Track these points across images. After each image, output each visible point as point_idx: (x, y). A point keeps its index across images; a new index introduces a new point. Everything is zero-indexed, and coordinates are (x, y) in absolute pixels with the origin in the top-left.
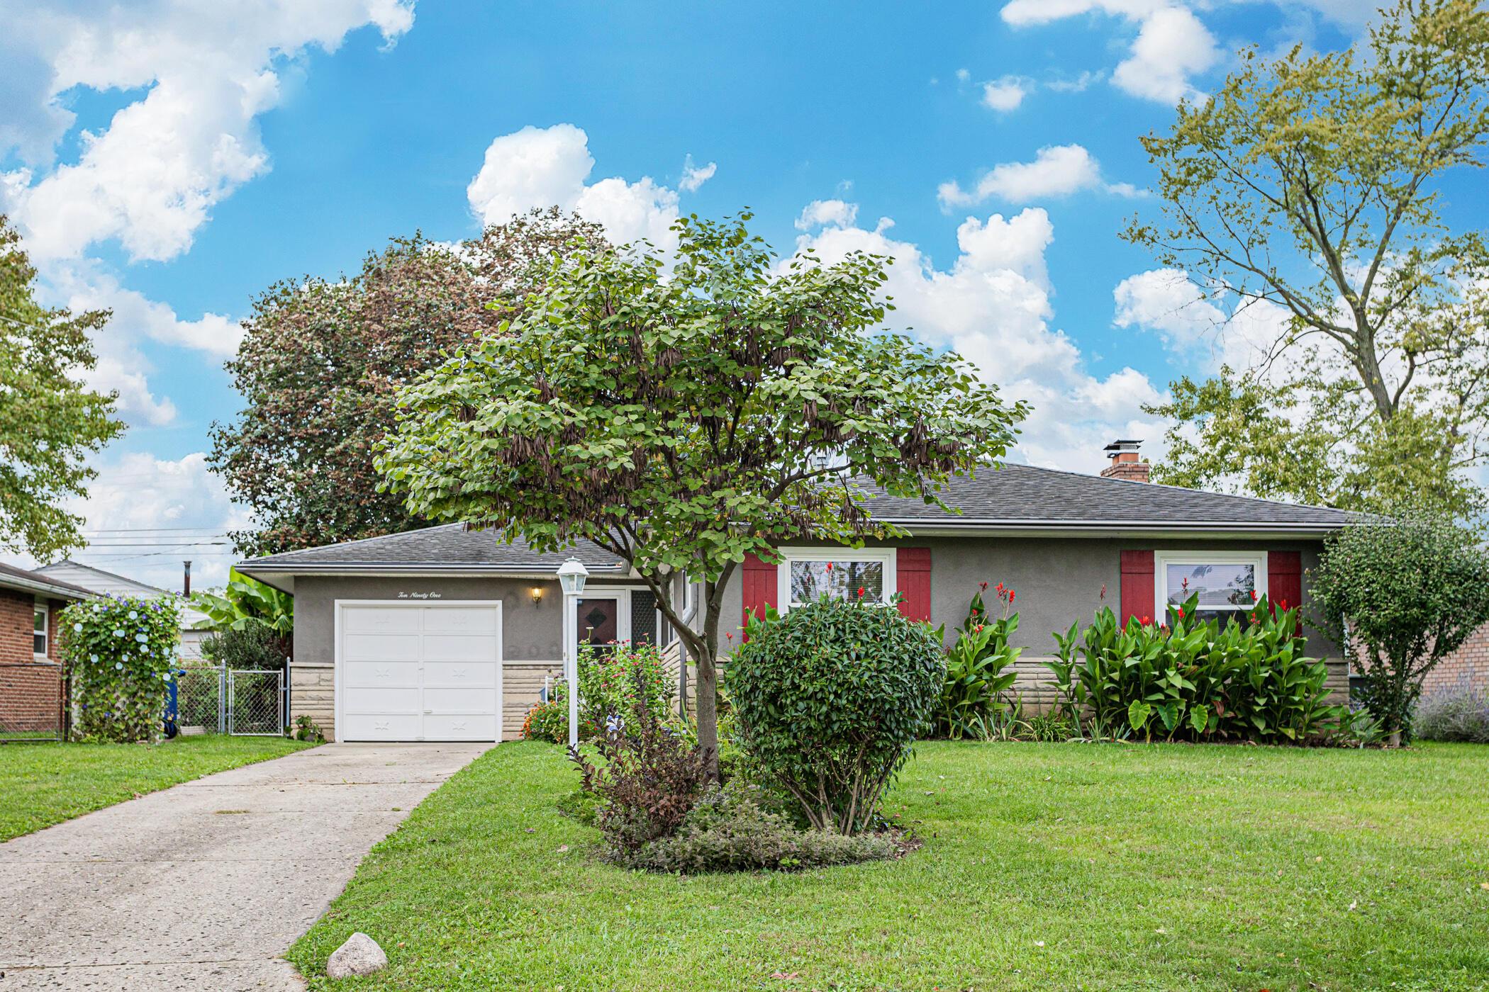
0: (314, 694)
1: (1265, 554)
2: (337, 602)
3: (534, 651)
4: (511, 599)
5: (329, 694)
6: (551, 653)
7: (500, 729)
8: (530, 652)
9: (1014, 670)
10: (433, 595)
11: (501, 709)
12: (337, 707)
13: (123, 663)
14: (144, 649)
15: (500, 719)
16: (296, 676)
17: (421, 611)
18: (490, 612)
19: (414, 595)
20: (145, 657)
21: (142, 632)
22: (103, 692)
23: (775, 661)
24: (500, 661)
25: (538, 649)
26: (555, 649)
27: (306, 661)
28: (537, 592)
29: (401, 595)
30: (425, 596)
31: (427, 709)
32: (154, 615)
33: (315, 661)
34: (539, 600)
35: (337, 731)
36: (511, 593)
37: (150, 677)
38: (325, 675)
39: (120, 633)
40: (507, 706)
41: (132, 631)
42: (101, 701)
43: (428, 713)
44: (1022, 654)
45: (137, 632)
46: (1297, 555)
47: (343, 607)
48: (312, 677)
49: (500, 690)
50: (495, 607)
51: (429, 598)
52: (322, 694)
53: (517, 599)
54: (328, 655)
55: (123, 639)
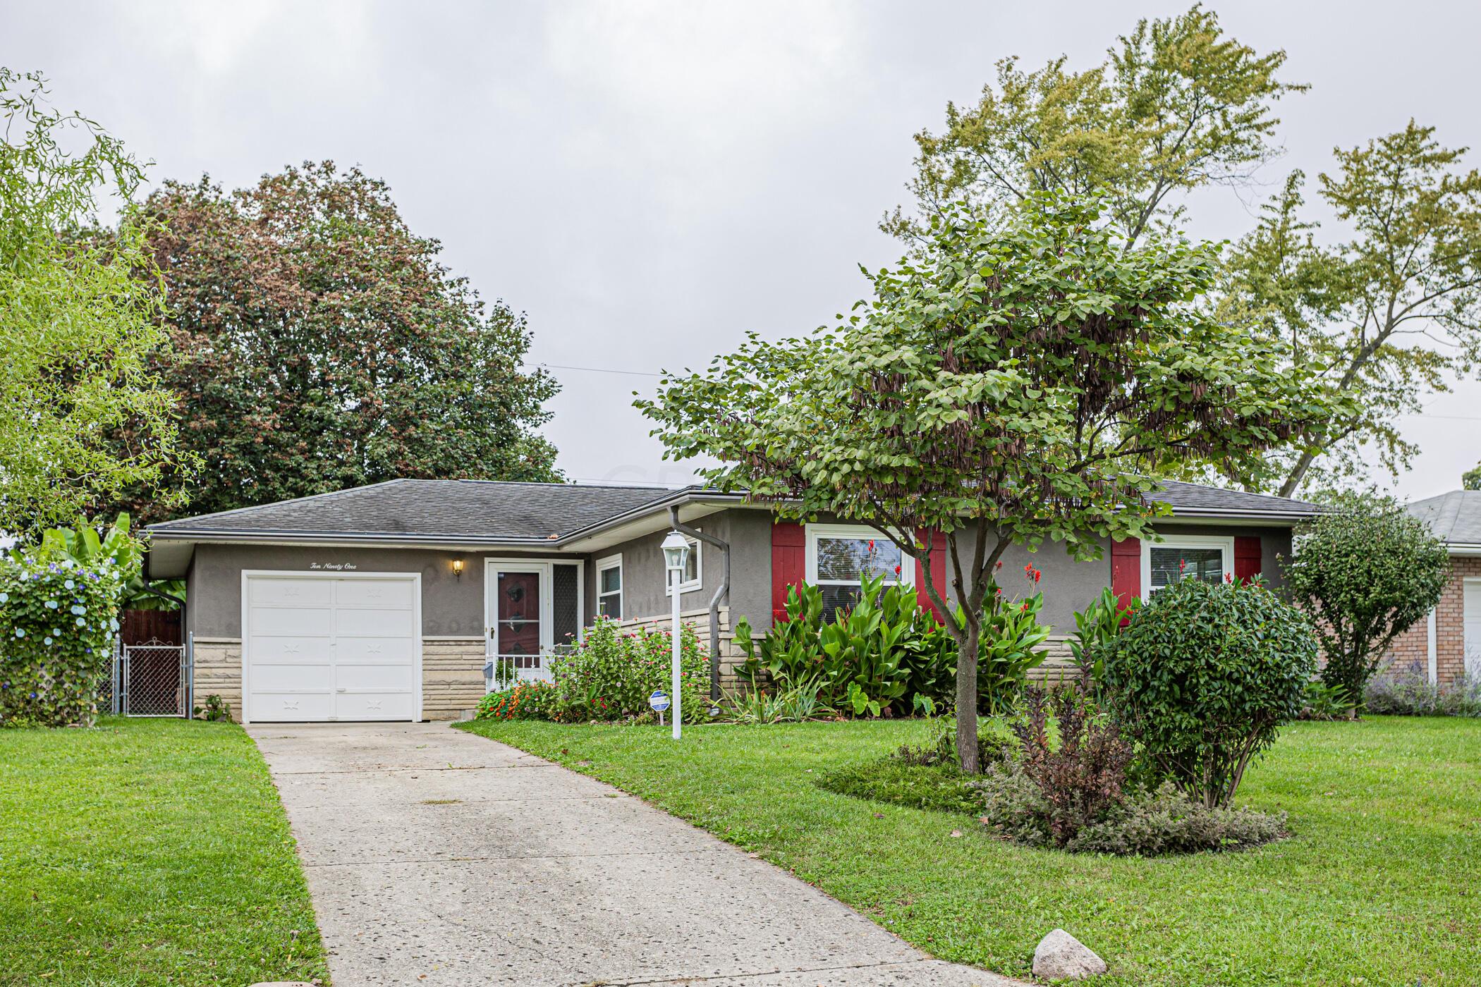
0: (220, 671)
1: (1232, 539)
2: (244, 573)
3: (454, 626)
4: (430, 571)
5: (236, 672)
6: (472, 628)
7: (420, 708)
8: (450, 627)
9: (1044, 648)
10: (348, 566)
11: (420, 687)
12: (244, 685)
13: (53, 637)
14: (81, 623)
15: (420, 697)
16: (199, 653)
17: (333, 583)
18: (408, 584)
19: (327, 566)
20: (81, 631)
21: (78, 604)
22: (27, 670)
23: (1187, 640)
24: (419, 637)
25: (458, 624)
26: (476, 624)
27: (210, 636)
28: (458, 565)
29: (314, 566)
30: (339, 567)
31: (340, 687)
32: (91, 585)
33: (219, 635)
34: (459, 574)
35: (244, 711)
36: (431, 565)
37: (83, 654)
38: (232, 651)
39: (52, 605)
40: (428, 685)
41: (66, 603)
42: (25, 680)
43: (341, 692)
44: (1051, 633)
45: (72, 604)
46: (1258, 541)
47: (249, 577)
48: (217, 653)
49: (420, 668)
50: (412, 580)
51: (343, 570)
52: (229, 672)
53: (436, 571)
54: (234, 629)
55: (55, 611)
